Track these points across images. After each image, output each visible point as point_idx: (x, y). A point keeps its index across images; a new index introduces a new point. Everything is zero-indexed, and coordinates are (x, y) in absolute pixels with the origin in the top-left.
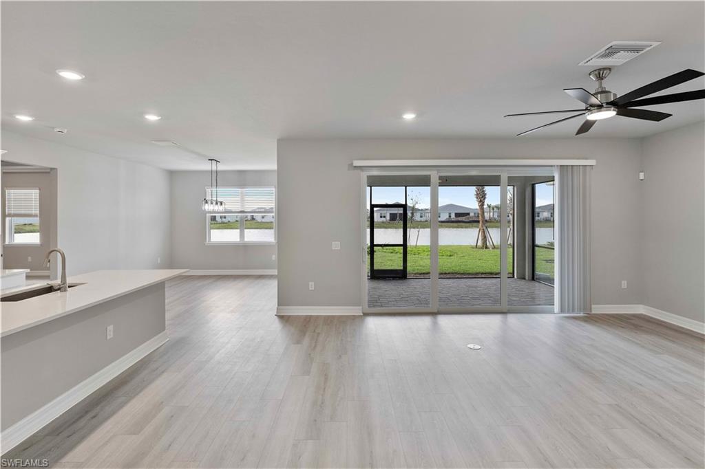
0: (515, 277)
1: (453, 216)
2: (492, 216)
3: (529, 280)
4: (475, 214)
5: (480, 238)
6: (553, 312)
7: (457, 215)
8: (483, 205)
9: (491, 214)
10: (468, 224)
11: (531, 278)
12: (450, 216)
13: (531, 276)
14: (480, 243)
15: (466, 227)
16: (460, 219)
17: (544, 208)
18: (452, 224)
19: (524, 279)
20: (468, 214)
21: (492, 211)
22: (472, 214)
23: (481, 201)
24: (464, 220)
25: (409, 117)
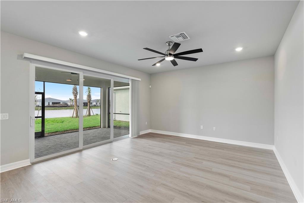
0: (102, 127)
1: (51, 104)
2: (72, 104)
3: (107, 128)
4: (63, 103)
5: (75, 112)
6: (129, 137)
7: (53, 103)
8: (76, 97)
9: (72, 103)
10: (60, 108)
11: (108, 127)
12: (49, 104)
13: (108, 125)
14: (75, 115)
15: (59, 109)
16: (55, 105)
17: (94, 101)
18: (50, 108)
19: (105, 127)
20: (60, 103)
21: (72, 101)
22: (61, 103)
23: (75, 95)
24: (57, 106)
25: (83, 34)
